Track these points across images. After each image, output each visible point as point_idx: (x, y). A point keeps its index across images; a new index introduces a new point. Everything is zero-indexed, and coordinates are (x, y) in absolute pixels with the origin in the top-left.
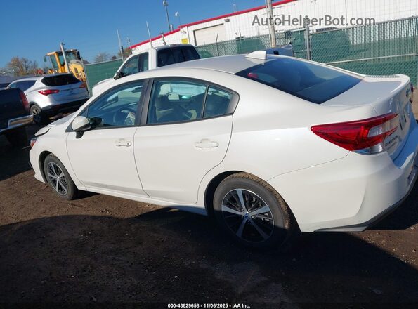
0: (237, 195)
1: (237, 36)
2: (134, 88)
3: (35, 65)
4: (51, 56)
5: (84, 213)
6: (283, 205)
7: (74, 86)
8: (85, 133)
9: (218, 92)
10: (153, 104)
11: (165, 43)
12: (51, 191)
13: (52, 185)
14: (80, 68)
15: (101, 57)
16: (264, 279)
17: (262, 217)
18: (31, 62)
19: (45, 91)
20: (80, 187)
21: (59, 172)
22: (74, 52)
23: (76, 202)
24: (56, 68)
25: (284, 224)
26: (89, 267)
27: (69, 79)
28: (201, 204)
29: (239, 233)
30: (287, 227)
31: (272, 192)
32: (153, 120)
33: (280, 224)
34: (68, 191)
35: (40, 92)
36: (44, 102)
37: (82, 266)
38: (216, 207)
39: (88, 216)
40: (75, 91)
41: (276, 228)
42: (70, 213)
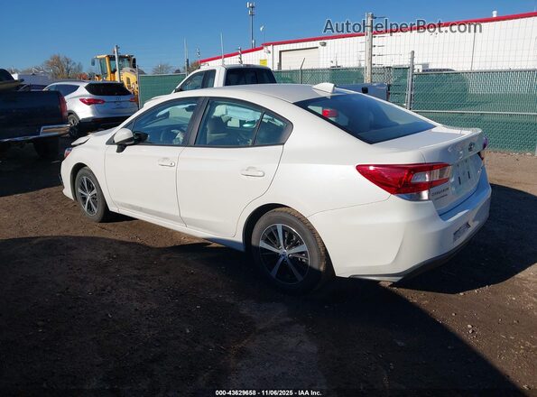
0: (276, 231)
1: (333, 65)
2: (187, 106)
3: (80, 68)
4: (101, 59)
5: (113, 237)
6: (320, 245)
7: (123, 98)
8: (127, 147)
9: (273, 120)
10: (205, 125)
11: (241, 62)
12: (79, 210)
13: (81, 203)
14: (133, 78)
15: (162, 68)
16: (289, 319)
17: (300, 257)
18: (74, 63)
19: (88, 100)
20: (112, 208)
21: (91, 189)
22: (129, 58)
23: (104, 225)
24: (105, 74)
25: (320, 266)
26: (109, 288)
27: (119, 89)
28: (239, 238)
29: (274, 273)
30: (322, 269)
31: (312, 230)
32: (201, 142)
33: (315, 266)
34: (97, 211)
35: (82, 100)
36: (84, 112)
37: (102, 286)
38: (254, 242)
39: (115, 241)
40: (123, 105)
41: (312, 269)
42: (96, 235)
